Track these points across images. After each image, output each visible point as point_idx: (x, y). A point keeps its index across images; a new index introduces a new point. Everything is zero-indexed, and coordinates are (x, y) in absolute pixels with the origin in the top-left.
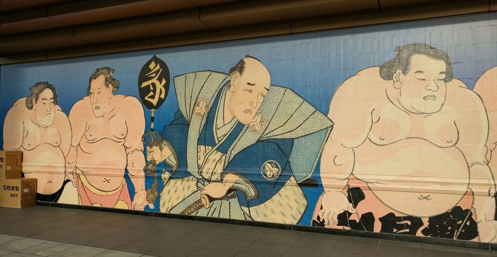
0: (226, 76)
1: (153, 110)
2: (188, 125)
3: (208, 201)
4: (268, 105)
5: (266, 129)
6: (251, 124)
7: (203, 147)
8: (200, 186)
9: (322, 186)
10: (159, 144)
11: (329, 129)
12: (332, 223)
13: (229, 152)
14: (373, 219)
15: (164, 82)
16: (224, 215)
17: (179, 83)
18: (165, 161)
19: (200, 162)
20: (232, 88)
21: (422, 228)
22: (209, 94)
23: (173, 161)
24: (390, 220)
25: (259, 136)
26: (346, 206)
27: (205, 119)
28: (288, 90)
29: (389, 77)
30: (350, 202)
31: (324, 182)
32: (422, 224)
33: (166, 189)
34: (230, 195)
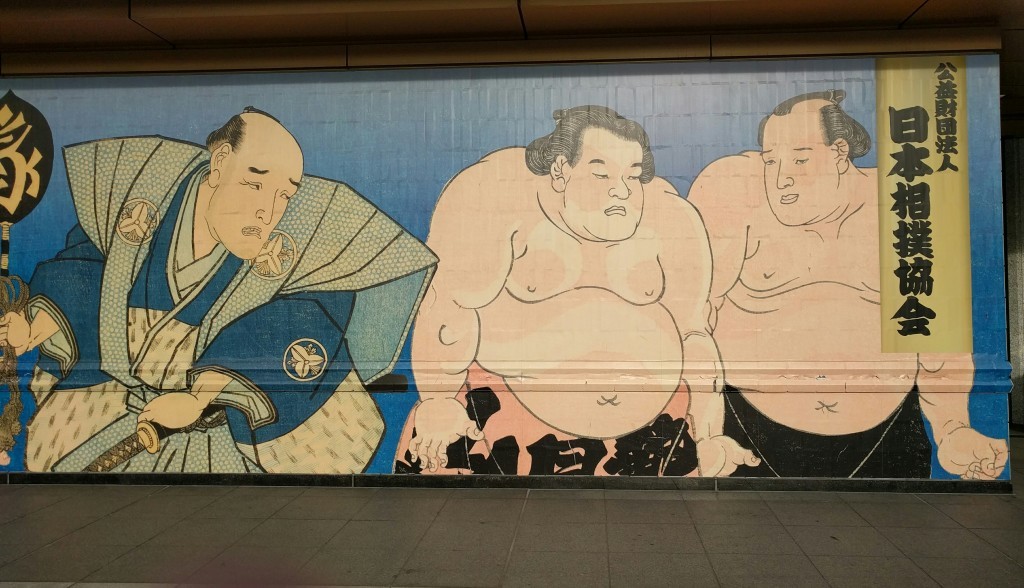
0: (199, 150)
1: (6, 224)
2: (102, 260)
3: (155, 436)
4: (298, 218)
5: (293, 271)
6: (259, 260)
7: (141, 313)
8: (135, 404)
9: (414, 387)
10: (23, 305)
11: (430, 270)
12: (435, 464)
13: (206, 323)
14: (516, 449)
15: (37, 156)
16: (197, 466)
17: (78, 162)
18: (39, 349)
19: (135, 348)
20: (213, 177)
21: (604, 460)
22: (156, 189)
23: (62, 348)
24: (547, 450)
25: (278, 285)
26: (464, 426)
27: (147, 246)
28: (342, 187)
29: (542, 169)
30: (472, 417)
31: (420, 380)
32: (604, 452)
33: (42, 416)
34: (209, 420)
